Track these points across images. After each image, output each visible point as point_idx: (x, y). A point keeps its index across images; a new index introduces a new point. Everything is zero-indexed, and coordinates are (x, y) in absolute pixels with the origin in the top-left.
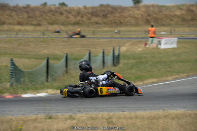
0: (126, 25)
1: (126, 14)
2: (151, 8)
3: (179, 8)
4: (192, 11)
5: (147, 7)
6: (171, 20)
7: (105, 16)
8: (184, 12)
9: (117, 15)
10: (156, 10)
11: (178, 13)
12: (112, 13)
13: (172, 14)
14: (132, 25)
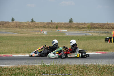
0: (10, 28)
1: (10, 24)
2: (17, 23)
3: (26, 23)
4: (30, 24)
5: (16, 22)
6: (24, 27)
7: (3, 25)
8: (27, 24)
9: (7, 24)
10: (19, 23)
11: (26, 24)
12: (5, 24)
13: (24, 25)
14: (12, 28)
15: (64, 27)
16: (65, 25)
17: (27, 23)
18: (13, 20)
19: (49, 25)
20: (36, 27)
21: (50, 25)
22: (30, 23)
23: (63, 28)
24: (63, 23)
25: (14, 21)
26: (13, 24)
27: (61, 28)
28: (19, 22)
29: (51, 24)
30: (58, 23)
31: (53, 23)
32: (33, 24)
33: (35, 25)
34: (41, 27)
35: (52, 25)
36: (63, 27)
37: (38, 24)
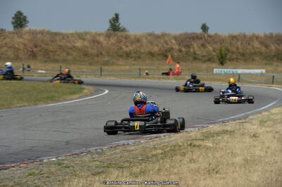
15: (261, 53)
16: (267, 46)
17: (84, 39)
18: (20, 21)
19: (188, 46)
20: (128, 55)
21: (196, 46)
22: (101, 39)
23: (257, 58)
24: (257, 38)
25: (26, 29)
26: (18, 40)
27: (245, 60)
28: (49, 32)
29: (200, 42)
30: (233, 37)
31: (209, 36)
32: (113, 40)
33: (122, 44)
34: (152, 55)
35: (203, 45)
36: (255, 53)
37: (138, 40)
